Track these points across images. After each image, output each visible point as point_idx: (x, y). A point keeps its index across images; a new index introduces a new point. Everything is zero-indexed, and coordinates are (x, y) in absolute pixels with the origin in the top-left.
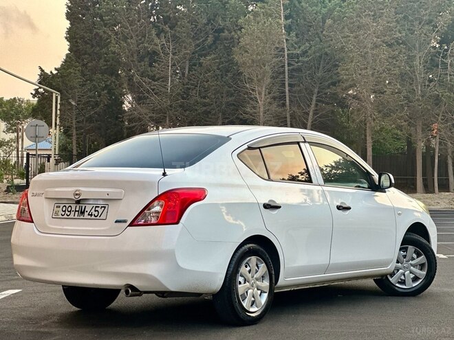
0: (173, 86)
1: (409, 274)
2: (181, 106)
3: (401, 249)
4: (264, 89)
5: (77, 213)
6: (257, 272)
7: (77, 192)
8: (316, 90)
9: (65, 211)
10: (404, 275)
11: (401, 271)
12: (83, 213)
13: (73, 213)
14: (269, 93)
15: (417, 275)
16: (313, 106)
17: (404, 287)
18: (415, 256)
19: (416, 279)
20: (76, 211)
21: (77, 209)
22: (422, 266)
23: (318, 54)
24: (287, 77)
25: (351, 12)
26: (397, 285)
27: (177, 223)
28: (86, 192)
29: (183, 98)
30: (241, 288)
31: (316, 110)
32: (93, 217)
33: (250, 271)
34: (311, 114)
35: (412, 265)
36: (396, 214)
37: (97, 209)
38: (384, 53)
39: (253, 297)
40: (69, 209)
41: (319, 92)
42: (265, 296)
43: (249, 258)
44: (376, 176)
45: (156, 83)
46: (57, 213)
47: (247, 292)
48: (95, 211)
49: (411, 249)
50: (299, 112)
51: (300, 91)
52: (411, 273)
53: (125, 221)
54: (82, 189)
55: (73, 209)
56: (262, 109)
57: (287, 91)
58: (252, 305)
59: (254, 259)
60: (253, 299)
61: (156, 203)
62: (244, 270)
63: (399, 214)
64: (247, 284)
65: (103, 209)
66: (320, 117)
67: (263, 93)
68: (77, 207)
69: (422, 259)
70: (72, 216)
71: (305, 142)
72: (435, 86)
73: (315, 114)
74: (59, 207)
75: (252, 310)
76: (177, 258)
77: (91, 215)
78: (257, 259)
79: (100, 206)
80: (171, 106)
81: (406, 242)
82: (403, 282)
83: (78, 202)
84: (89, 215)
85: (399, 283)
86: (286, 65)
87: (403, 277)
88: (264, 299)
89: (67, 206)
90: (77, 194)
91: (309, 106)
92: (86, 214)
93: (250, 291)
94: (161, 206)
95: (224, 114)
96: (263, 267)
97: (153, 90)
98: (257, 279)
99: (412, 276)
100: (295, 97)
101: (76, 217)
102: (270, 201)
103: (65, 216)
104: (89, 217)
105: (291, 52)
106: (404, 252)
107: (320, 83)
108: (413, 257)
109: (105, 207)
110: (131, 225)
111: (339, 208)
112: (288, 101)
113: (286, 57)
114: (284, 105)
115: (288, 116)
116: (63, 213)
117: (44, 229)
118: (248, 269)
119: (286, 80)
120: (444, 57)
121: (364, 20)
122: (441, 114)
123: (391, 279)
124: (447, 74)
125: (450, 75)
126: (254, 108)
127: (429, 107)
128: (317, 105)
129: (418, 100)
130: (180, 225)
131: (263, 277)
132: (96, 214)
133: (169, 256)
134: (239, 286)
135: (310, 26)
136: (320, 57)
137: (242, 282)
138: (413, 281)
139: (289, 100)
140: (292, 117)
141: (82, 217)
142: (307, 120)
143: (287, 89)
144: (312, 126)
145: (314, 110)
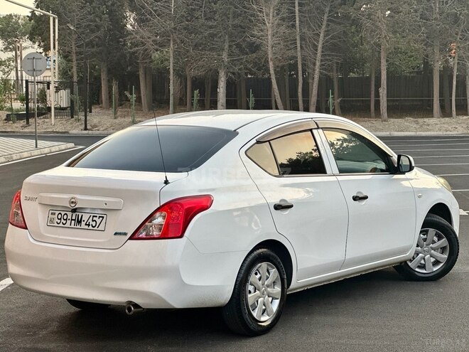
0: (177, 7)
1: (430, 259)
2: (185, 29)
3: (421, 232)
4: (271, 10)
5: (73, 222)
6: (268, 278)
7: (73, 200)
8: (327, 10)
9: (60, 219)
10: (424, 259)
11: (420, 255)
12: (79, 222)
13: (69, 222)
14: (278, 14)
15: (438, 259)
16: (324, 27)
17: (425, 272)
18: (435, 239)
19: (436, 263)
20: (72, 220)
21: (74, 218)
22: (443, 250)
26: (417, 270)
27: (181, 236)
28: (82, 200)
29: (188, 21)
30: (251, 298)
31: (328, 31)
32: (91, 227)
33: (260, 279)
34: (322, 35)
35: (432, 249)
36: (417, 198)
37: (95, 219)
39: (264, 305)
40: (65, 217)
41: (330, 12)
42: (277, 302)
43: (260, 265)
44: (395, 157)
45: (159, 3)
46: (52, 221)
47: (257, 301)
48: (93, 221)
49: (432, 231)
50: (309, 34)
51: (310, 11)
52: (431, 256)
53: (125, 234)
54: (78, 197)
55: (69, 217)
56: (270, 32)
57: (297, 11)
58: (263, 314)
59: (264, 265)
60: (264, 307)
61: (158, 214)
62: (254, 278)
63: (420, 197)
64: (257, 292)
65: (101, 219)
66: (331, 38)
67: (271, 15)
68: (73, 215)
69: (444, 242)
70: (68, 225)
71: (318, 128)
73: (326, 35)
74: (55, 214)
75: (263, 319)
76: (182, 274)
77: (89, 225)
78: (268, 265)
79: (98, 216)
80: (175, 29)
81: (427, 224)
82: (423, 267)
83: (74, 211)
84: (86, 224)
85: (419, 267)
87: (423, 262)
88: (275, 306)
89: (63, 213)
90: (73, 202)
91: (320, 27)
92: (83, 223)
93: (260, 300)
94: (164, 217)
95: (230, 36)
96: (274, 271)
97: (155, 11)
98: (268, 286)
99: (433, 260)
100: (305, 17)
101: (72, 226)
102: (282, 200)
103: (61, 225)
104: (87, 227)
106: (424, 235)
107: (332, 1)
108: (433, 241)
109: (103, 217)
110: (131, 238)
111: (355, 198)
112: (297, 22)
114: (294, 26)
115: (298, 38)
117: (39, 237)
118: (258, 276)
122: (460, 33)
123: (410, 264)
126: (262, 30)
127: (447, 27)
128: (327, 25)
129: (436, 19)
130: (184, 238)
131: (274, 282)
132: (94, 224)
133: (173, 273)
134: (249, 296)
137: (252, 291)
138: (433, 265)
139: (300, 21)
140: (302, 39)
141: (78, 227)
142: (318, 42)
143: (297, 8)
144: (323, 47)
145: (325, 31)
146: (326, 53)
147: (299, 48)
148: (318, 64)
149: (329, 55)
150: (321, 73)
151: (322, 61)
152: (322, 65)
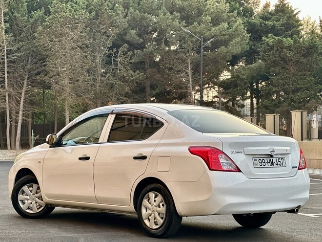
5: (269, 164)
7: (272, 150)
8: (26, 77)
12: (272, 163)
13: (267, 164)
16: (24, 88)
23: (28, 52)
24: (6, 67)
25: (57, 23)
32: (279, 166)
34: (23, 94)
38: (79, 54)
40: (264, 161)
41: (28, 79)
48: (279, 162)
50: (14, 93)
51: (15, 78)
53: (296, 167)
54: (275, 148)
55: (266, 161)
57: (6, 77)
65: (282, 160)
66: (29, 96)
70: (267, 166)
72: (109, 76)
73: (25, 94)
74: (256, 160)
77: (278, 164)
86: (6, 58)
89: (262, 159)
91: (21, 88)
92: (275, 164)
100: (11, 81)
105: (9, 48)
107: (30, 72)
112: (6, 84)
113: (6, 52)
114: (4, 87)
115: (7, 95)
116: (261, 164)
119: (6, 69)
120: (116, 57)
121: (66, 30)
122: (114, 96)
124: (117, 69)
125: (120, 70)
127: (107, 91)
135: (21, 30)
136: (29, 53)
139: (8, 83)
140: (9, 96)
141: (273, 166)
142: (20, 98)
143: (6, 75)
144: (24, 102)
145: (26, 91)
146: (26, 106)
147: (7, 102)
148: (21, 113)
149: (28, 108)
150: (23, 119)
151: (23, 111)
152: (23, 114)
